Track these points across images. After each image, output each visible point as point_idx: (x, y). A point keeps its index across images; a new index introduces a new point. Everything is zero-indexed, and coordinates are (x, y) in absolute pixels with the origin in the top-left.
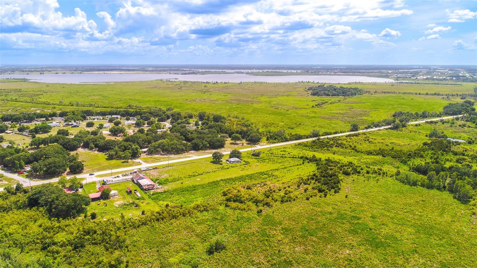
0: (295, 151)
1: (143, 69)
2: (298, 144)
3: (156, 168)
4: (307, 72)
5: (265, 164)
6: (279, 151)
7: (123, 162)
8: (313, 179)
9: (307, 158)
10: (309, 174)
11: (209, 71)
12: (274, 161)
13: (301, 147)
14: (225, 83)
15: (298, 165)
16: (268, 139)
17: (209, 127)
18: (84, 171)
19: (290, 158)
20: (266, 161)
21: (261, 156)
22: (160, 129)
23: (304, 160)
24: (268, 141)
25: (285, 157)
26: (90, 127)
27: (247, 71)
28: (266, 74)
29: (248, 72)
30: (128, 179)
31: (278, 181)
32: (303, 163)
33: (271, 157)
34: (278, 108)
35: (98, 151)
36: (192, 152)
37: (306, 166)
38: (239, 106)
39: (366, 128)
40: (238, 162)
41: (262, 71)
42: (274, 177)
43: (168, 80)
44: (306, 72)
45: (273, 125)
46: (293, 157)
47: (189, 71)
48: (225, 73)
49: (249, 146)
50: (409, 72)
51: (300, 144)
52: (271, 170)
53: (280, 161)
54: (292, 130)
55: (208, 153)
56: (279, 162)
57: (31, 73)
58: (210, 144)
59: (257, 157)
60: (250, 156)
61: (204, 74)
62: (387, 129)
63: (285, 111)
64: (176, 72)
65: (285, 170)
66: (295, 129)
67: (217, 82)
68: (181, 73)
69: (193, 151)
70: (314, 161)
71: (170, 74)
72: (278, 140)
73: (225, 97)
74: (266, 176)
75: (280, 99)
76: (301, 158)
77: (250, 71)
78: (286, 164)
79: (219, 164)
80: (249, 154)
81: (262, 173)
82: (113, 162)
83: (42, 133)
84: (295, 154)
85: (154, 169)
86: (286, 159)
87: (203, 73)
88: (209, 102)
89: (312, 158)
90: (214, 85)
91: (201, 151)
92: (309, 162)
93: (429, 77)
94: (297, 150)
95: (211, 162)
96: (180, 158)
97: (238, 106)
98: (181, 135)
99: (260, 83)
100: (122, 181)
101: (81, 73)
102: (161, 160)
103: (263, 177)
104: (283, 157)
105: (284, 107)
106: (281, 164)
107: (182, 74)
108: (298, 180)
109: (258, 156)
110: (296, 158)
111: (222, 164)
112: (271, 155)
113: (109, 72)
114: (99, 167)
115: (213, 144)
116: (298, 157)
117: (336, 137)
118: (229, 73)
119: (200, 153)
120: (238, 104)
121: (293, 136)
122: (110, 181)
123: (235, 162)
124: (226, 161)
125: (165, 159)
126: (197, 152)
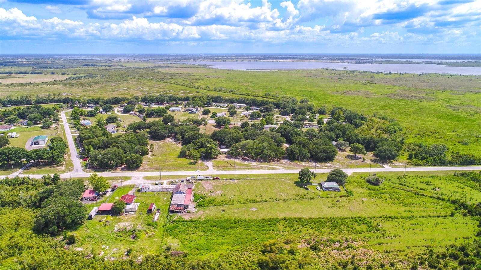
0: (450, 186)
1: (319, 58)
2: (460, 174)
3: (217, 179)
5: (379, 201)
6: (419, 180)
7: (190, 164)
8: (454, 257)
9: (464, 206)
10: (453, 242)
11: (389, 61)
12: (398, 199)
13: (465, 179)
14: (401, 74)
15: (439, 217)
16: (410, 157)
17: (331, 128)
18: (141, 168)
19: (431, 199)
20: (383, 196)
21: (381, 185)
22: (272, 124)
23: (456, 209)
24: (409, 161)
25: (423, 195)
26: (205, 114)
27: (440, 61)
28: (467, 64)
29: (442, 62)
30: (169, 190)
31: (379, 244)
32: (452, 215)
33: (396, 190)
34: (458, 110)
35: (182, 144)
37: (456, 221)
38: (401, 103)
40: (335, 189)
42: (378, 233)
43: (334, 69)
45: (435, 135)
46: (438, 198)
47: (367, 60)
48: (411, 63)
49: (374, 164)
51: (465, 173)
52: (381, 217)
53: (410, 201)
54: (465, 147)
56: (407, 202)
57: (216, 60)
58: (311, 154)
59: (373, 187)
60: (363, 181)
63: (469, 114)
64: (350, 61)
65: (408, 223)
66: (472, 145)
67: (390, 73)
69: (285, 161)
70: (477, 215)
71: (343, 62)
72: (427, 161)
73: (389, 90)
74: (364, 227)
75: (469, 96)
76: (454, 202)
78: (417, 211)
79: (304, 188)
80: (363, 178)
81: (360, 220)
82: (181, 161)
84: (444, 192)
85: (214, 179)
86: (423, 199)
87: (381, 63)
88: (363, 95)
89: (475, 208)
90: (386, 76)
91: (297, 162)
92: (465, 215)
94: (454, 185)
95: (295, 183)
96: (261, 168)
97: (399, 103)
98: (281, 136)
99: (451, 75)
100: (161, 190)
102: (236, 167)
103: (358, 228)
104: (418, 194)
105: (469, 110)
106: (407, 209)
108: (421, 251)
109: (376, 185)
110: (443, 200)
111: (307, 189)
112: (400, 186)
113: (282, 61)
114: (160, 166)
115: (316, 155)
116: (449, 200)
118: (414, 63)
119: (293, 165)
120: (400, 101)
121: (461, 157)
122: (146, 188)
123: (330, 189)
124: (317, 184)
125: (241, 167)
126: (291, 162)
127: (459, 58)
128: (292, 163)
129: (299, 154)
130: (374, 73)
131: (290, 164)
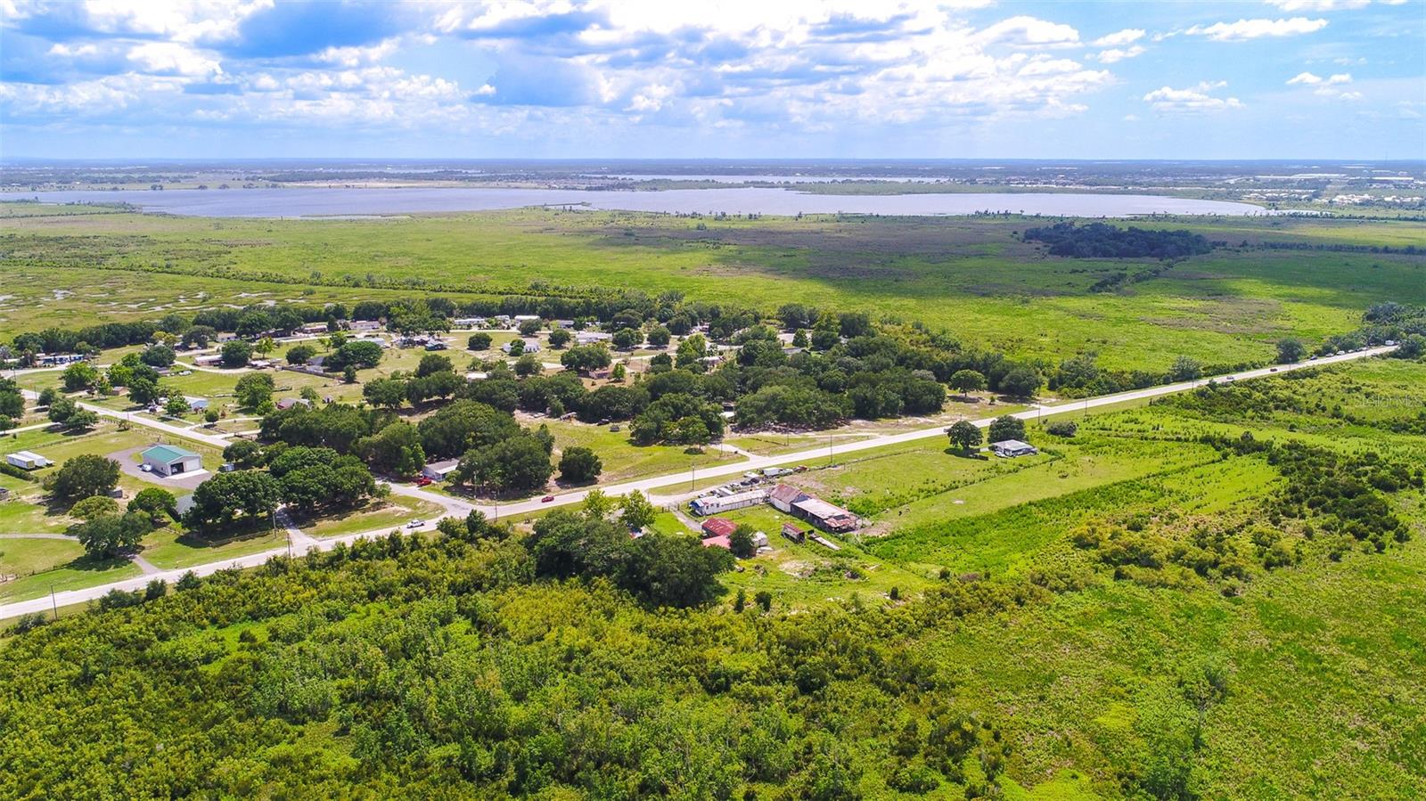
0: (1166, 420)
2: (1159, 401)
4: (973, 182)
5: (1111, 458)
6: (1119, 420)
9: (1223, 442)
12: (1132, 450)
15: (1212, 462)
19: (1172, 443)
20: (1105, 449)
21: (1078, 435)
23: (1219, 448)
24: (1058, 393)
25: (1154, 439)
26: (480, 349)
27: (783, 179)
29: (788, 182)
30: (756, 502)
32: (1225, 457)
33: (1110, 438)
35: (580, 419)
36: (859, 422)
37: (1240, 464)
39: (1320, 354)
40: (1027, 452)
41: (830, 180)
42: (1176, 496)
44: (968, 184)
46: (1179, 439)
48: (719, 186)
49: (1012, 405)
50: (1292, 181)
51: (1164, 399)
52: (1148, 477)
53: (1148, 450)
55: (910, 426)
56: (1148, 452)
59: (1071, 439)
60: (1046, 434)
61: (655, 189)
62: (1383, 357)
64: (570, 183)
65: (1191, 477)
67: (724, 215)
68: (584, 186)
69: (862, 422)
70: (1253, 451)
71: (550, 187)
74: (1148, 493)
75: (965, 265)
76: (1205, 440)
77: (792, 180)
78: (1177, 460)
79: (977, 458)
81: (1131, 485)
82: (657, 451)
83: (361, 368)
84: (1175, 430)
86: (1161, 444)
87: (654, 186)
90: (725, 224)
91: (886, 421)
92: (1240, 455)
93: (1366, 196)
94: (1169, 418)
95: (948, 452)
100: (748, 505)
101: (274, 186)
102: (792, 446)
103: (1144, 495)
104: (1146, 439)
106: (1162, 460)
107: (589, 189)
108: (1255, 504)
109: (1070, 436)
110: (1187, 440)
111: (985, 459)
112: (1105, 432)
113: (362, 184)
116: (1195, 440)
117: (1256, 380)
119: (888, 427)
122: (712, 505)
125: (814, 444)
127: (812, 172)
130: (685, 216)
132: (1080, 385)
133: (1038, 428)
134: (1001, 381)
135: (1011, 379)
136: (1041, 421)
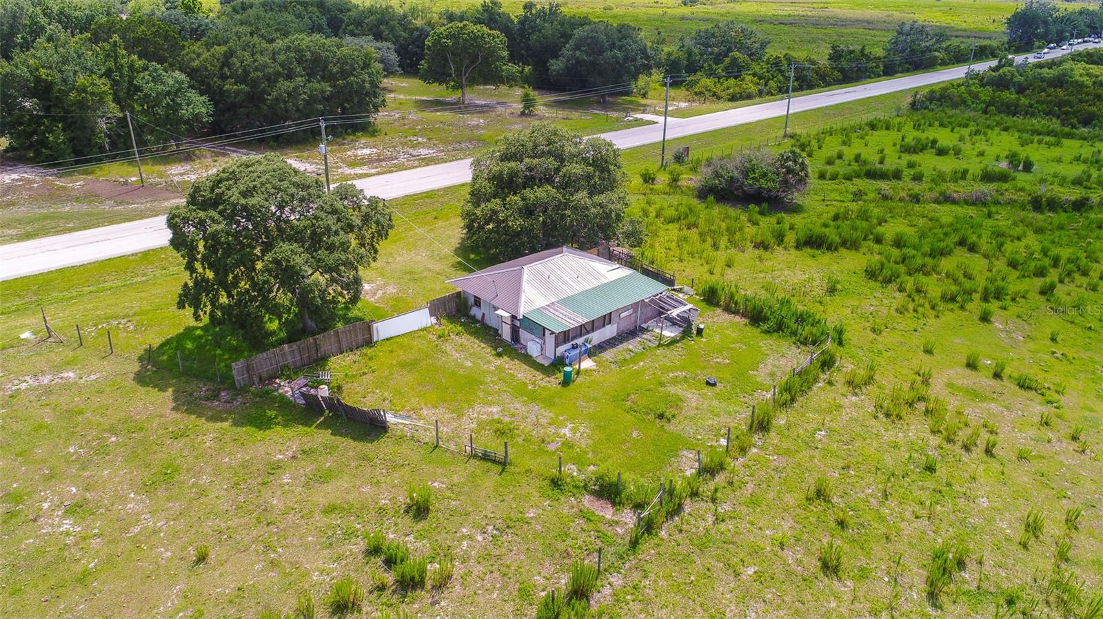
58: (216, 96)
91: (116, 172)
123: (596, 337)
124: (421, 319)
126: (59, 183)
128: (76, 182)
129: (113, 109)
131: (53, 196)
132: (735, 71)
133: (663, 179)
134: (556, 55)
135: (577, 47)
136: (669, 157)
